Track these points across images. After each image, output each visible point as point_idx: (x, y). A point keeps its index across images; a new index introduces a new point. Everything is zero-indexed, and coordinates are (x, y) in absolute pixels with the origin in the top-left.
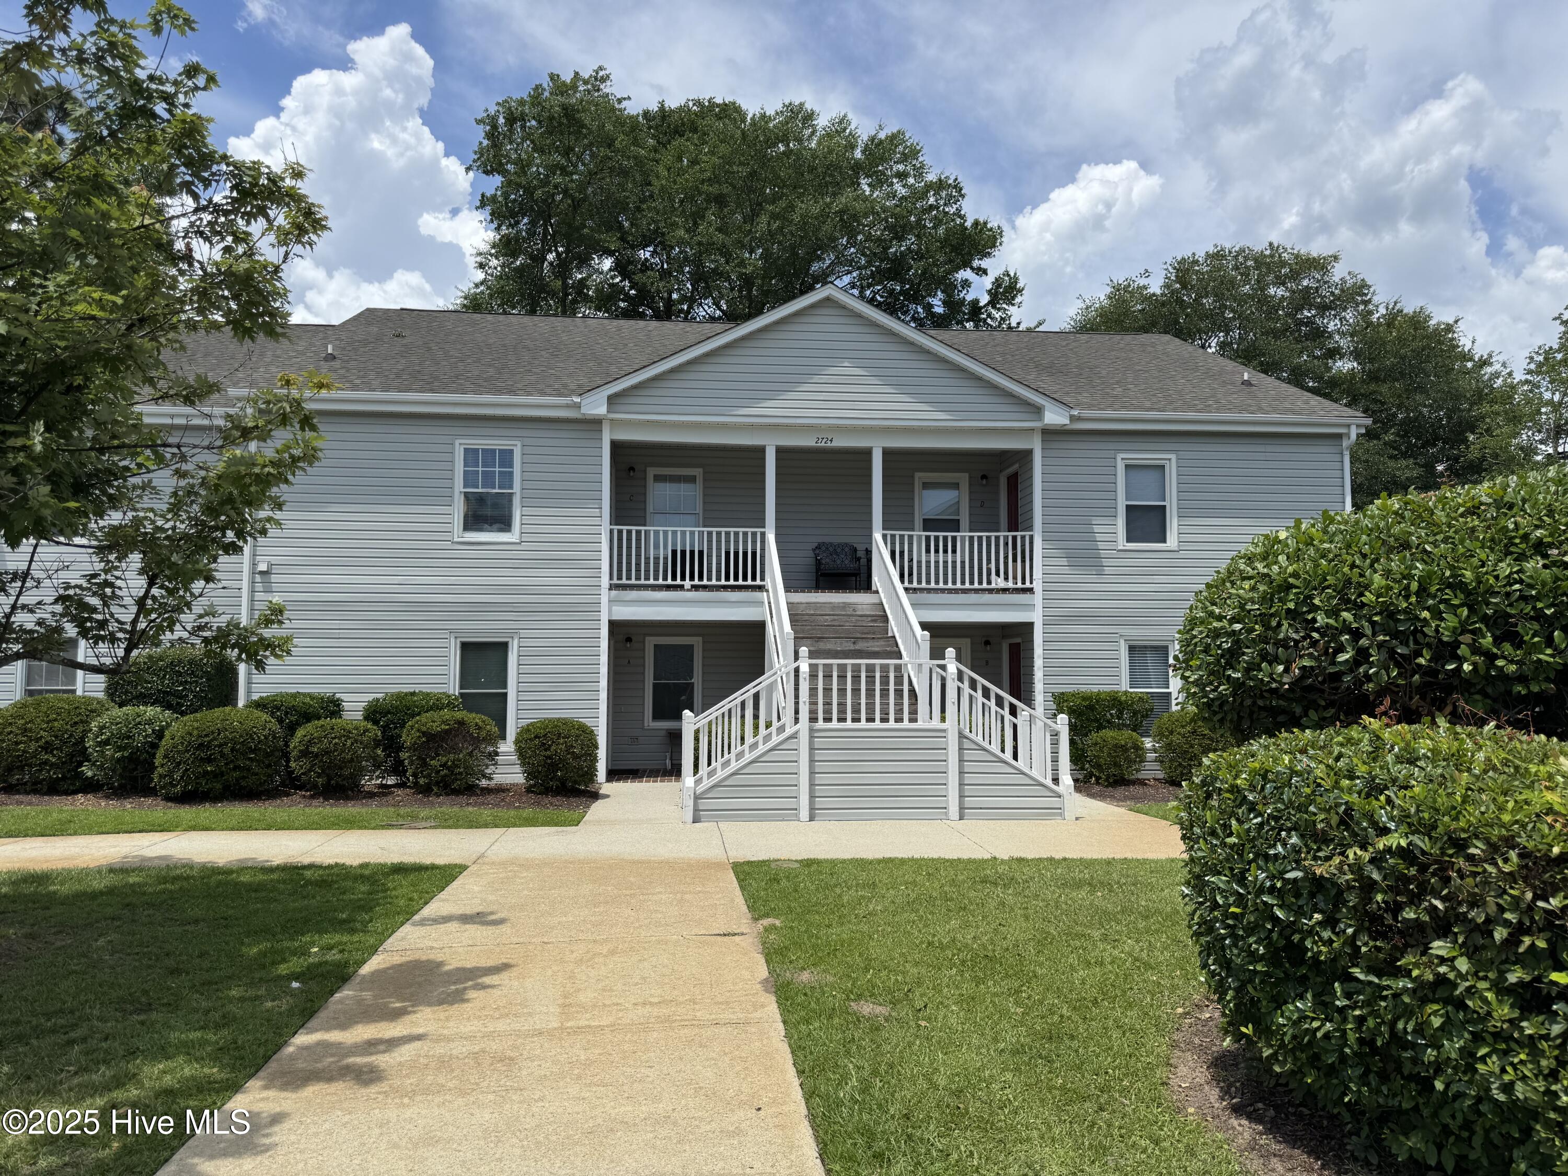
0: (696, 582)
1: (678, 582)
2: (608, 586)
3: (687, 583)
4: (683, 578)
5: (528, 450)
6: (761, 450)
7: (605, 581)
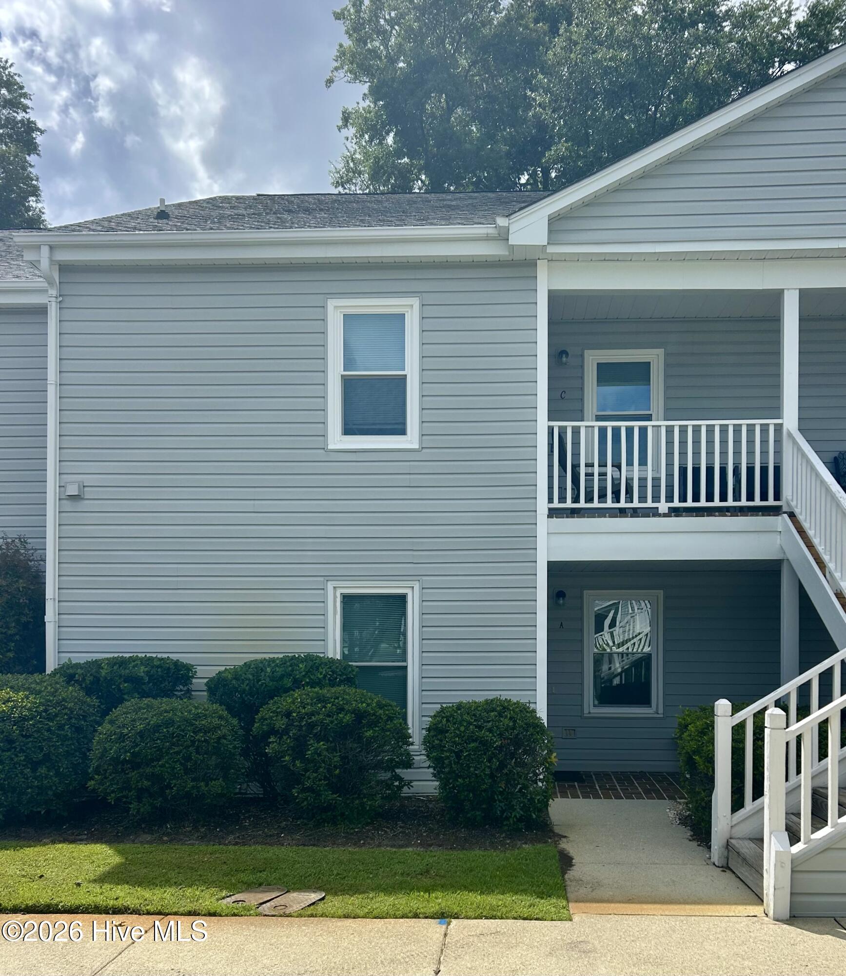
0: (676, 503)
1: (649, 504)
2: (546, 512)
3: (663, 506)
4: (656, 498)
5: (430, 311)
6: (776, 297)
7: (543, 506)
